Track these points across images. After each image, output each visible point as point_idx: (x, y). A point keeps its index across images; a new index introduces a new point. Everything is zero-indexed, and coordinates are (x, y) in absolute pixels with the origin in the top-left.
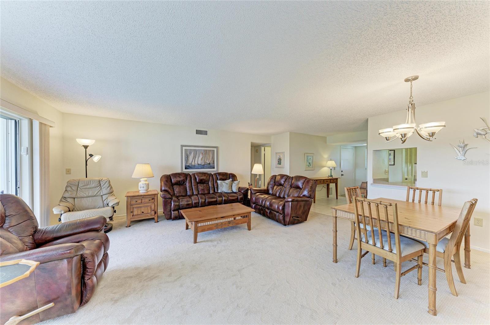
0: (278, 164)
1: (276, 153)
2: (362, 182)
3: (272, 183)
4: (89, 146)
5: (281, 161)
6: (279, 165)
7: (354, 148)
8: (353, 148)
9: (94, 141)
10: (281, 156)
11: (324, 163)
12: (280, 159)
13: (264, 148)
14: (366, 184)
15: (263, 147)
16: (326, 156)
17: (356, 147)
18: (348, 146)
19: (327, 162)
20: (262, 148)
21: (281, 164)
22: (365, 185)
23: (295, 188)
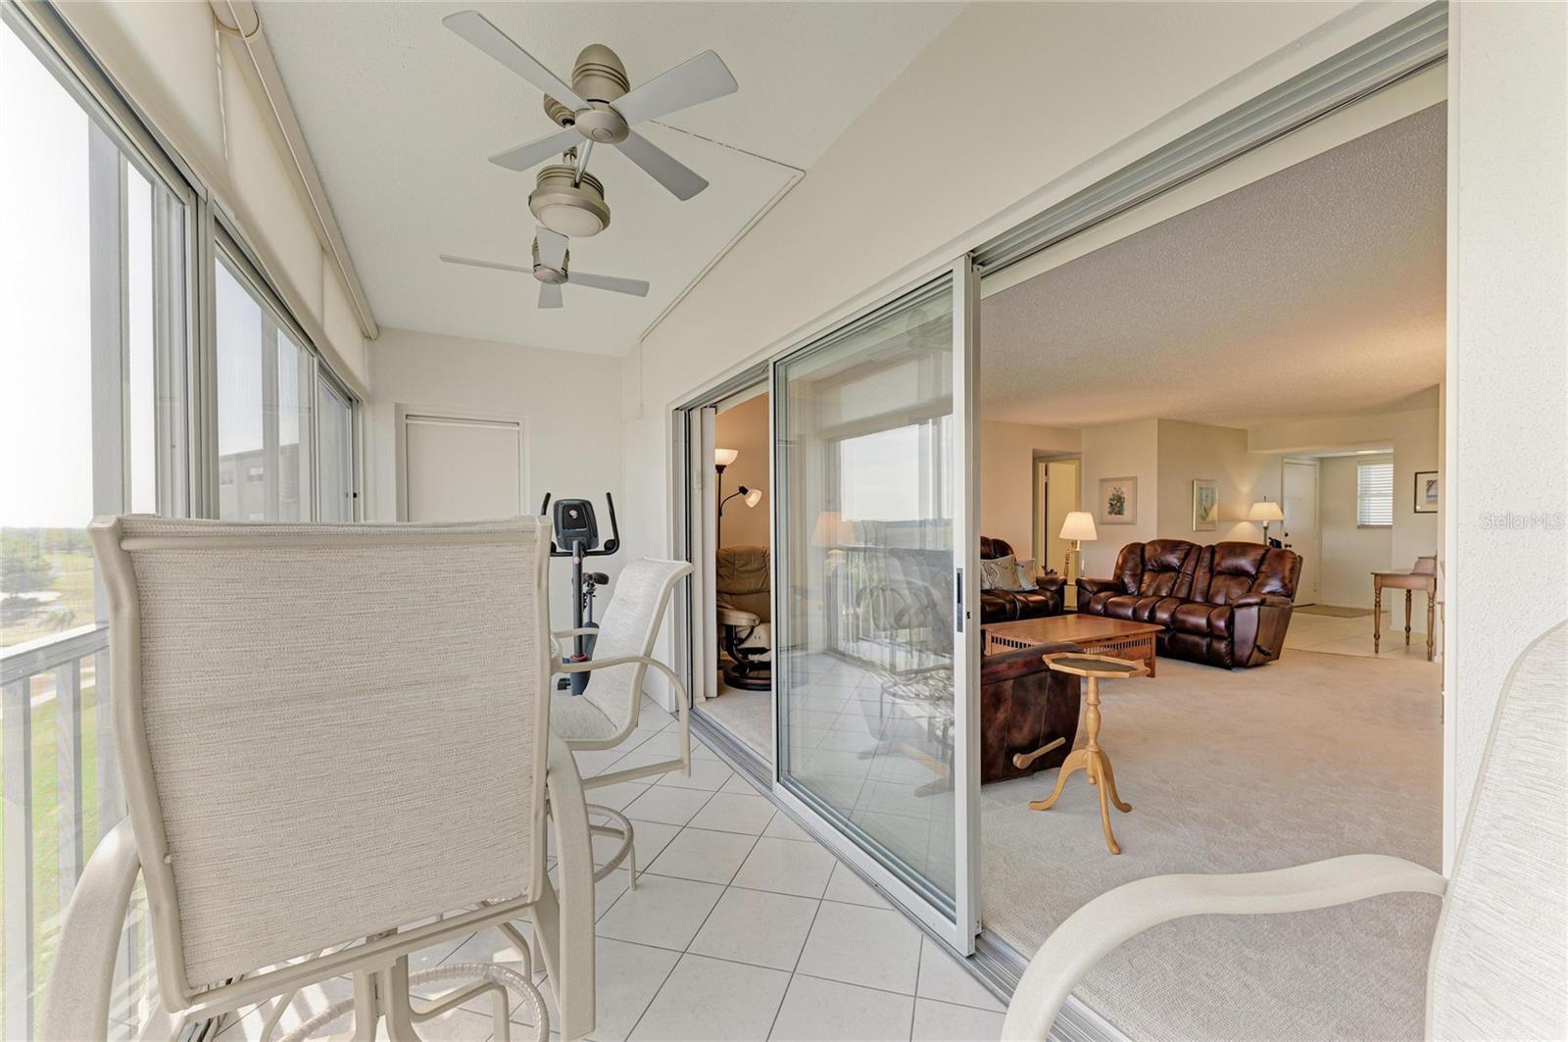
0: (1110, 513)
1: (1102, 481)
2: (1420, 558)
3: (1130, 564)
4: (725, 466)
5: (1122, 505)
6: (1113, 515)
7: (1318, 463)
8: (1313, 463)
9: (736, 452)
10: (1124, 490)
11: (1241, 510)
12: (1120, 498)
13: (1044, 465)
14: (1432, 561)
15: (1042, 462)
16: (1245, 488)
17: (1322, 460)
18: (1300, 457)
19: (1252, 505)
20: (1040, 464)
21: (1125, 512)
22: (1428, 567)
23: (1229, 574)
